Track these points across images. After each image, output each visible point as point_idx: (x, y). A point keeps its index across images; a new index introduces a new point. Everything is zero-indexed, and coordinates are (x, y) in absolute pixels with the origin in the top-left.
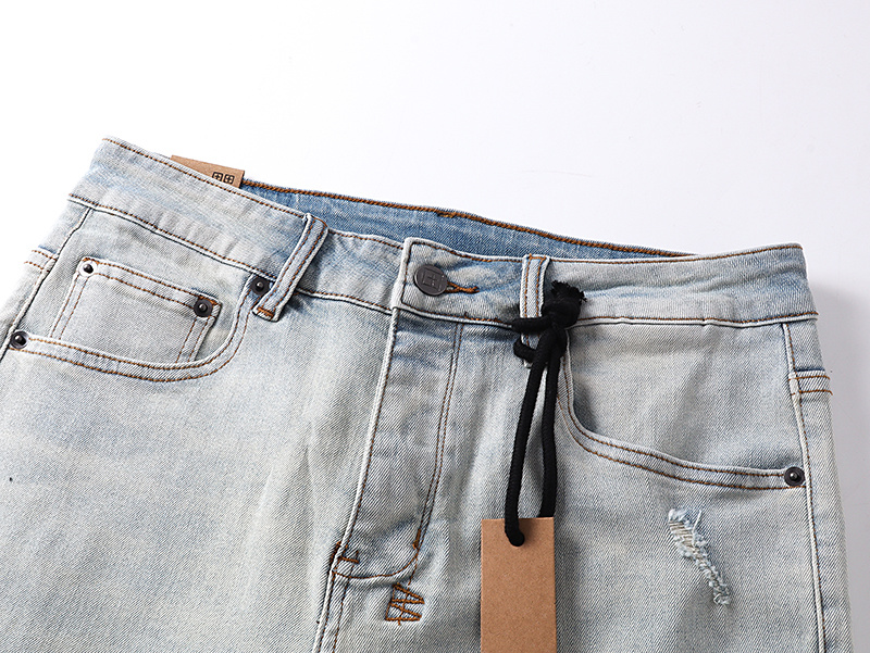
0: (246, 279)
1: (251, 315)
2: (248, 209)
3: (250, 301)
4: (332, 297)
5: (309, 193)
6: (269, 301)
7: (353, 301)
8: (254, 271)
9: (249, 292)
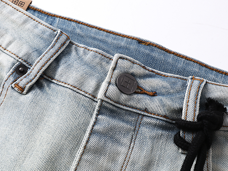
0: (14, 64)
1: (10, 88)
2: (25, 22)
3: (12, 79)
4: (63, 84)
5: (65, 18)
6: (23, 81)
7: (75, 89)
8: (20, 60)
9: (13, 73)
